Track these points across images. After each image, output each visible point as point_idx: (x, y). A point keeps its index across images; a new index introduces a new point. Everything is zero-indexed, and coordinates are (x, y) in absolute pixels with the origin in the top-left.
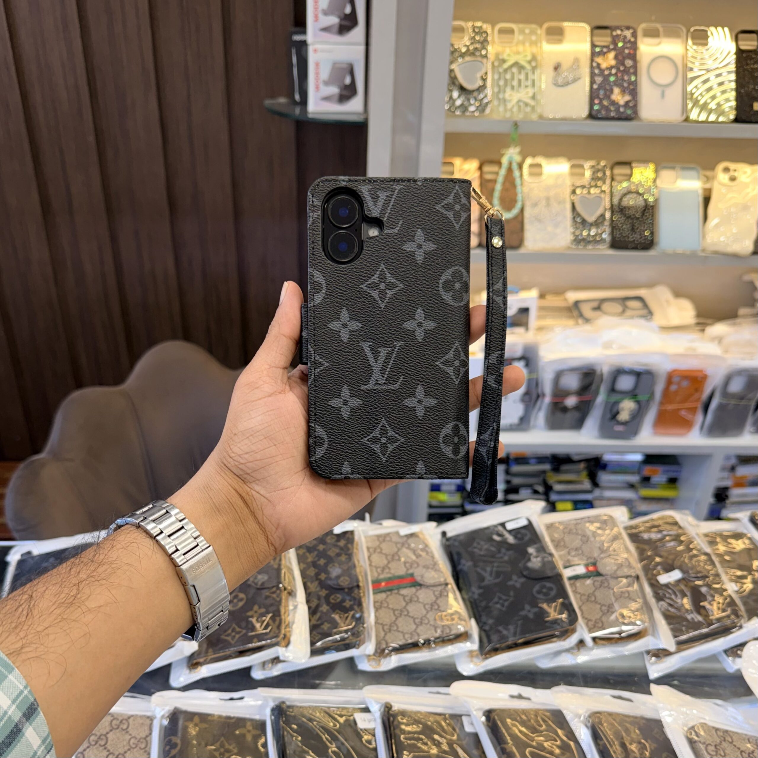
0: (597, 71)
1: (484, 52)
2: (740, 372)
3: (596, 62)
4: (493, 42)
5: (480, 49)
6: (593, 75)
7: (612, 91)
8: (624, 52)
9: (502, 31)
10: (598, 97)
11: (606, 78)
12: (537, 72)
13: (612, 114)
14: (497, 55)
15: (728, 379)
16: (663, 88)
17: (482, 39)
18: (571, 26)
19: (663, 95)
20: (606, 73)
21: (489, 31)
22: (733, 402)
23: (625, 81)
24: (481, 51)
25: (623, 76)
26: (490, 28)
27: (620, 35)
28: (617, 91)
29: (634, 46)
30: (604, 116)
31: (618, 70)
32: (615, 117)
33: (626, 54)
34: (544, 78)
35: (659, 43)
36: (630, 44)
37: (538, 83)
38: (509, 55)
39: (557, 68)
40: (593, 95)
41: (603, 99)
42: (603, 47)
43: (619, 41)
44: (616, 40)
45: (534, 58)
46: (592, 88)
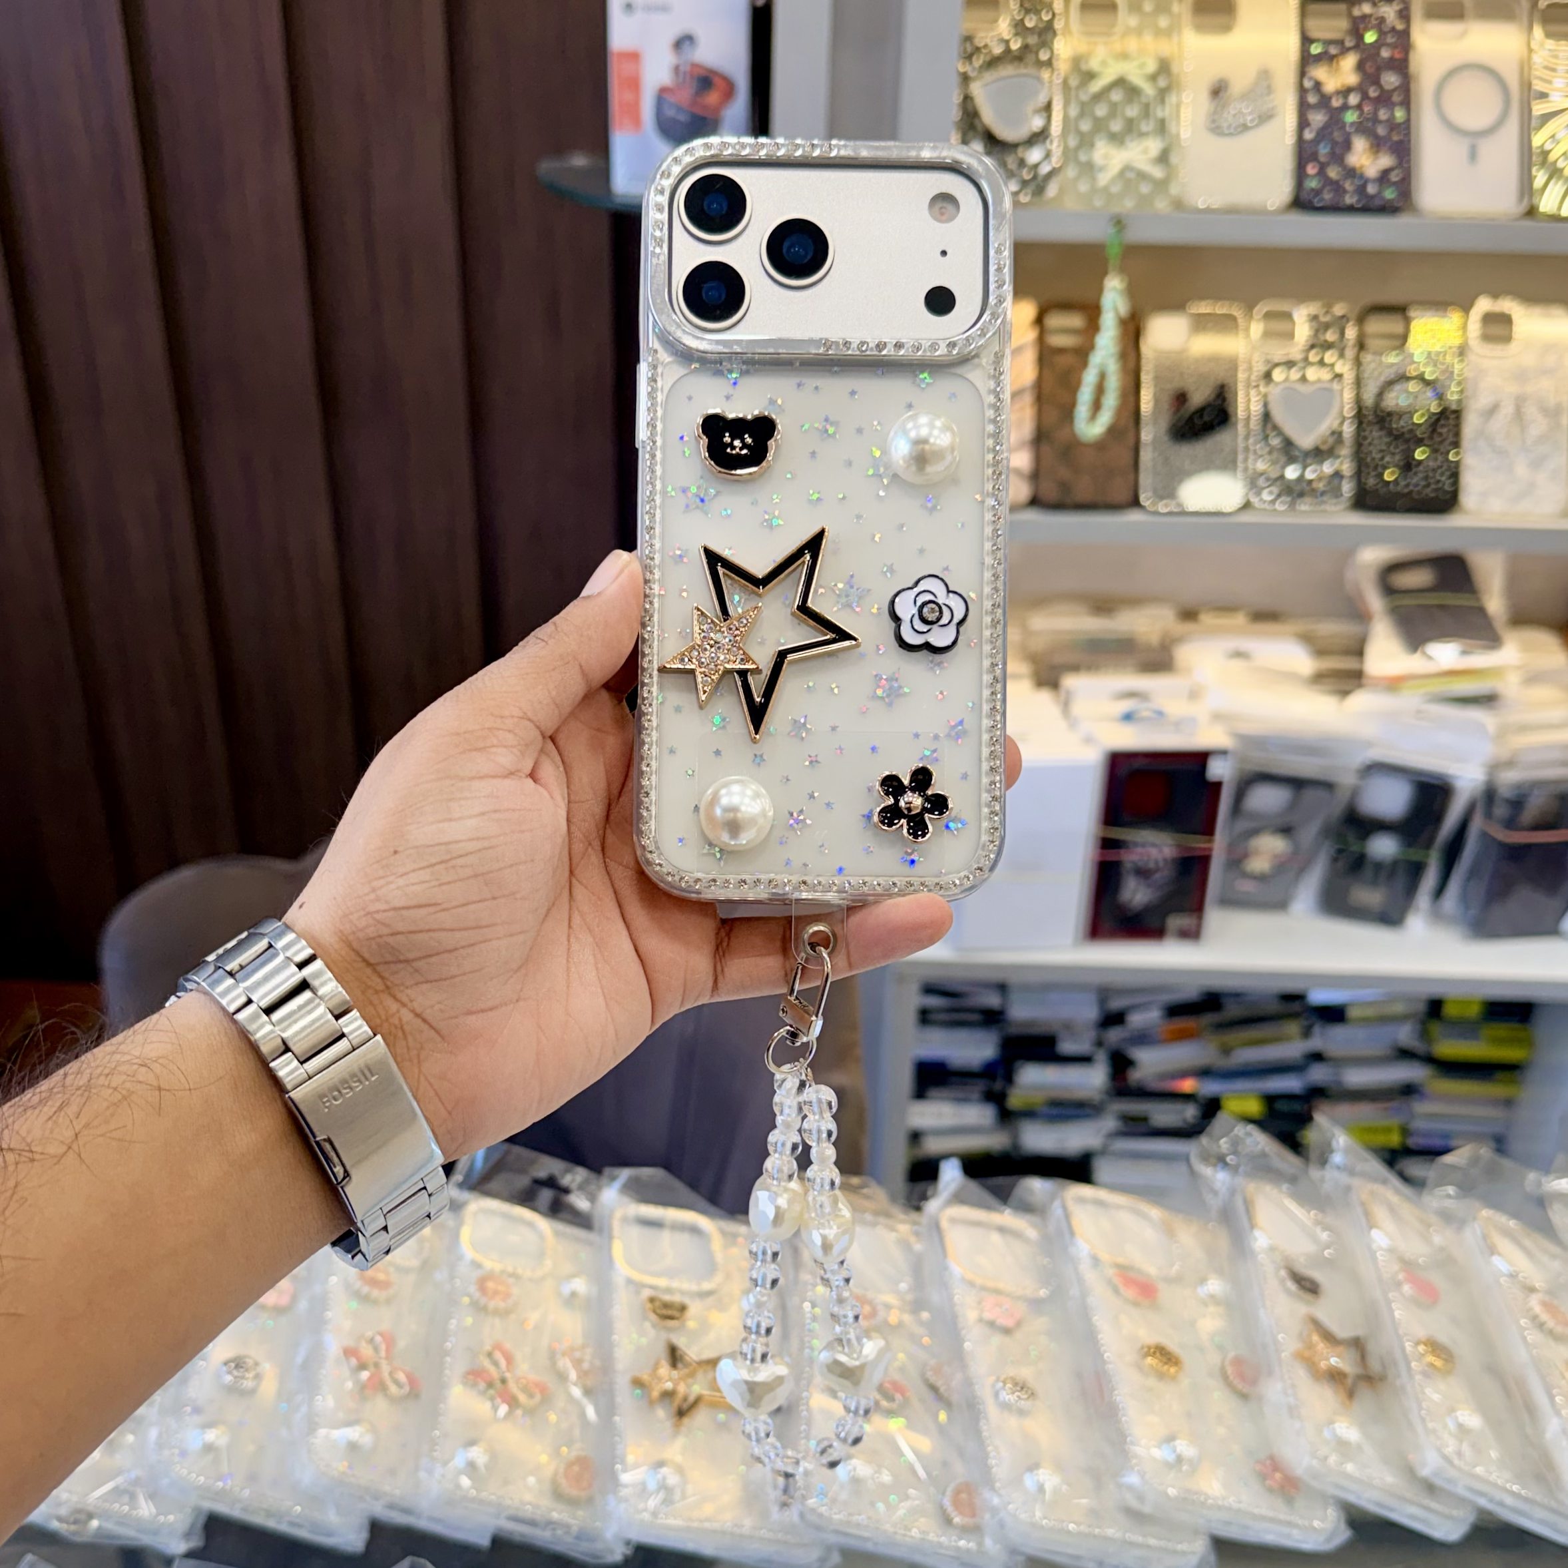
0: (1312, 99)
1: (1044, 55)
3: (1311, 78)
4: (1067, 29)
5: (1034, 48)
6: (1303, 109)
7: (1348, 146)
9: (1087, 7)
12: (1172, 99)
14: (1077, 61)
17: (1041, 25)
20: (1337, 103)
21: (1059, 7)
24: (1037, 53)
27: (1370, 16)
28: (1360, 144)
29: (1403, 40)
30: (1328, 203)
31: (1365, 96)
32: (1356, 206)
33: (1383, 59)
34: (1186, 114)
35: (1463, 35)
36: (1393, 37)
37: (1172, 127)
38: (1104, 63)
39: (1218, 91)
40: (1304, 154)
41: (1328, 164)
42: (1328, 43)
43: (1367, 29)
44: (1362, 26)
45: (1164, 67)
46: (1300, 140)
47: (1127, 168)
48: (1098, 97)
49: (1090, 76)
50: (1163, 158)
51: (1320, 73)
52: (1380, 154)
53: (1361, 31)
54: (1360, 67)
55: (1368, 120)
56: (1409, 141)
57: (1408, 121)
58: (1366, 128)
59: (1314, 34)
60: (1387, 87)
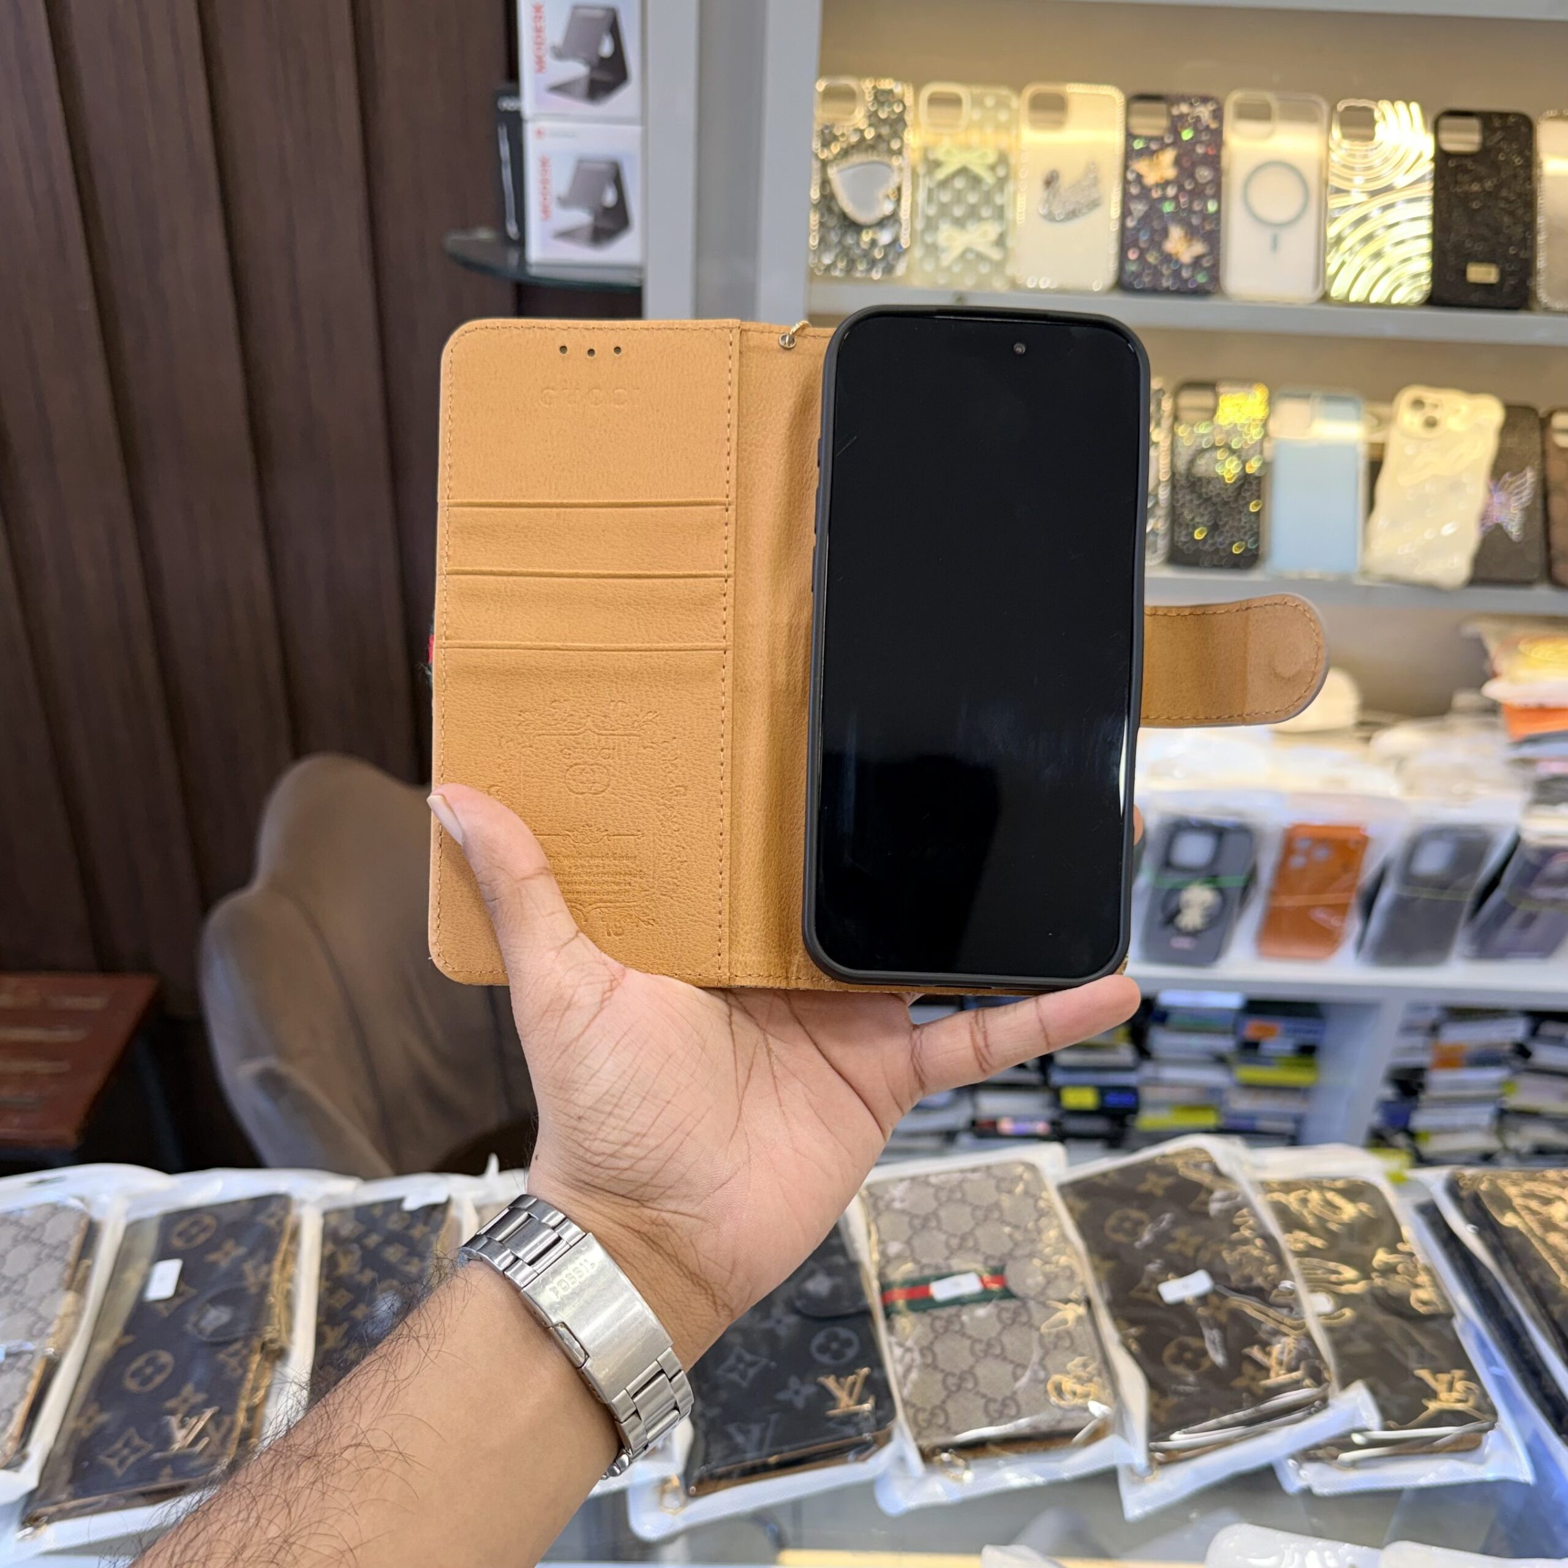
0: (1134, 190)
1: (895, 145)
2: (1439, 833)
3: (1133, 171)
4: (917, 124)
5: (887, 138)
6: (1126, 199)
7: (1165, 234)
8: (1194, 150)
9: (934, 100)
10: (1135, 244)
11: (1154, 206)
12: (1010, 187)
13: (1166, 283)
14: (926, 150)
15: (1415, 846)
16: (1276, 229)
17: (893, 117)
18: (1083, 94)
19: (1275, 245)
20: (1156, 194)
21: (909, 100)
22: (1425, 894)
23: (1195, 213)
24: (889, 143)
25: (1191, 202)
26: (912, 93)
27: (1188, 115)
28: (1176, 233)
29: (1216, 138)
30: (1147, 285)
31: (1181, 188)
32: (1172, 289)
33: (1198, 154)
34: (1021, 202)
35: (1269, 135)
36: (1206, 135)
37: (1009, 214)
38: (948, 152)
39: (1050, 181)
40: (1126, 240)
41: (1148, 250)
42: (1149, 139)
43: (1184, 128)
44: (1179, 124)
45: (1003, 159)
46: (1123, 228)
47: (967, 250)
48: (944, 184)
49: (937, 164)
50: (1000, 242)
51: (1141, 166)
52: (1194, 242)
53: (1179, 129)
54: (1177, 162)
55: (1184, 209)
56: (1219, 231)
57: (1218, 212)
58: (1182, 217)
59: (1137, 131)
60: (1202, 181)
